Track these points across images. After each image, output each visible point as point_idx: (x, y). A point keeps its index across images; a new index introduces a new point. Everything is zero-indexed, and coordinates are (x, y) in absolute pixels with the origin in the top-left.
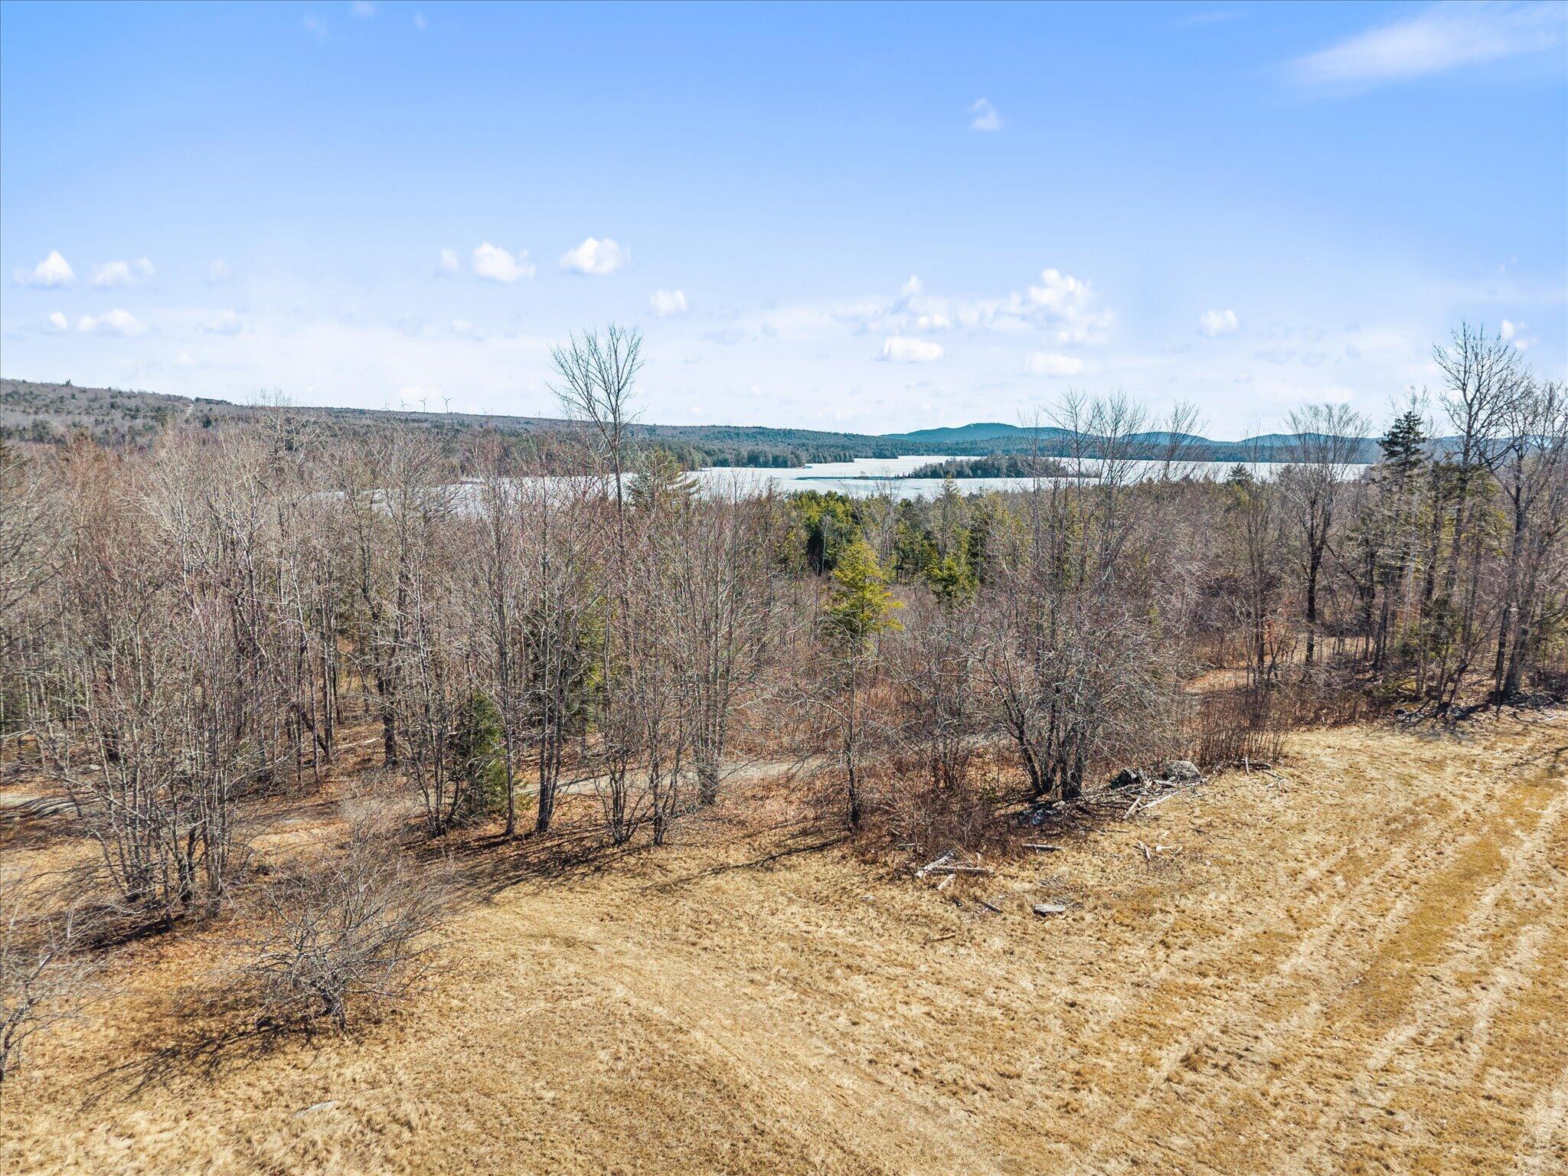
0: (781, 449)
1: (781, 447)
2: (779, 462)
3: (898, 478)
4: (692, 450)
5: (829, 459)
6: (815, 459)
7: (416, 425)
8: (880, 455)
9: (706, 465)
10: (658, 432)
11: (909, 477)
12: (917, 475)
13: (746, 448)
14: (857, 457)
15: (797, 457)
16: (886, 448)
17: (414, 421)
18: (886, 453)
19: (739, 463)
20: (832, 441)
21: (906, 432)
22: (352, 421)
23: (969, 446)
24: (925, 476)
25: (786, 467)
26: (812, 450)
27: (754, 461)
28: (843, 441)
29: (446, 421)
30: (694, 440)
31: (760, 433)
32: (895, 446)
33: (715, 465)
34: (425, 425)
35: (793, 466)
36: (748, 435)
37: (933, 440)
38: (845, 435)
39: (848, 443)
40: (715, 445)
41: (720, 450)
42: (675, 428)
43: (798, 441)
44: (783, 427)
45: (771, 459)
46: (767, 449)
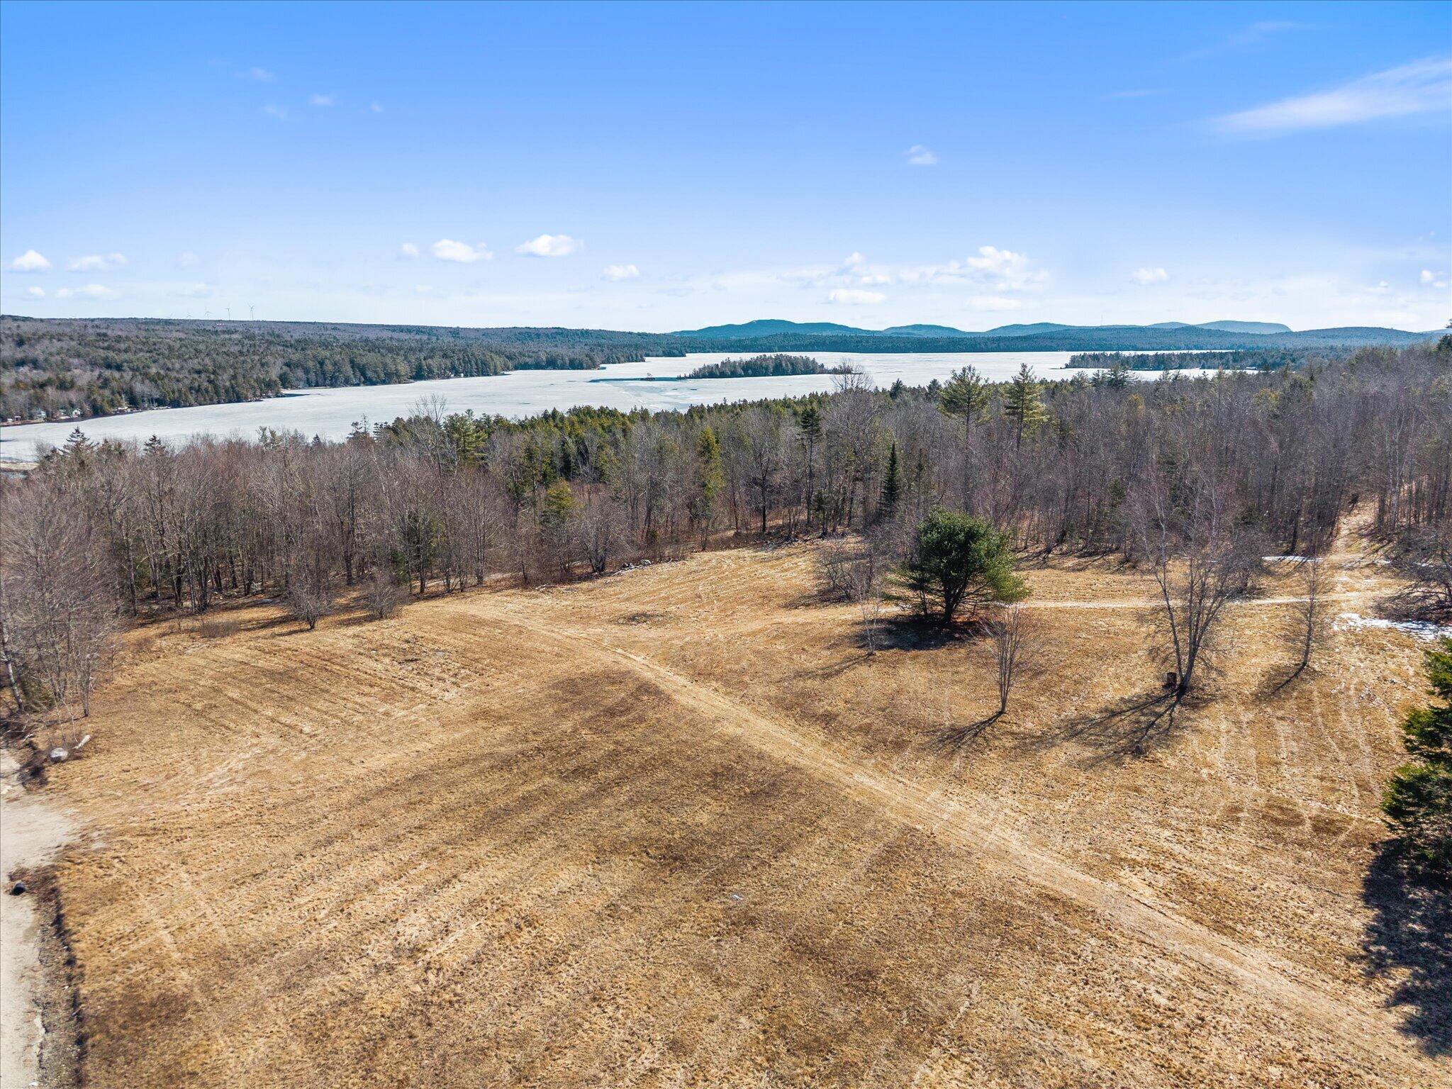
0: (579, 352)
1: (578, 348)
2: (575, 365)
3: (680, 378)
4: (494, 354)
5: (622, 359)
6: (609, 360)
7: (227, 336)
8: (669, 354)
9: (508, 369)
11: (690, 377)
12: (696, 376)
13: (544, 350)
14: (648, 356)
15: (591, 358)
16: (675, 345)
18: (675, 351)
19: (538, 366)
20: (626, 341)
21: (697, 329)
22: (163, 334)
23: (749, 344)
24: (704, 377)
25: (582, 368)
26: (606, 351)
27: (552, 363)
28: (635, 340)
29: (256, 332)
30: (496, 343)
31: (561, 334)
32: (682, 344)
33: (516, 368)
34: (234, 336)
35: (589, 368)
36: (547, 336)
37: (721, 337)
38: (639, 334)
39: (641, 341)
40: (515, 348)
41: (520, 353)
42: (478, 330)
43: (594, 342)
44: (580, 327)
45: (568, 362)
46: (564, 352)
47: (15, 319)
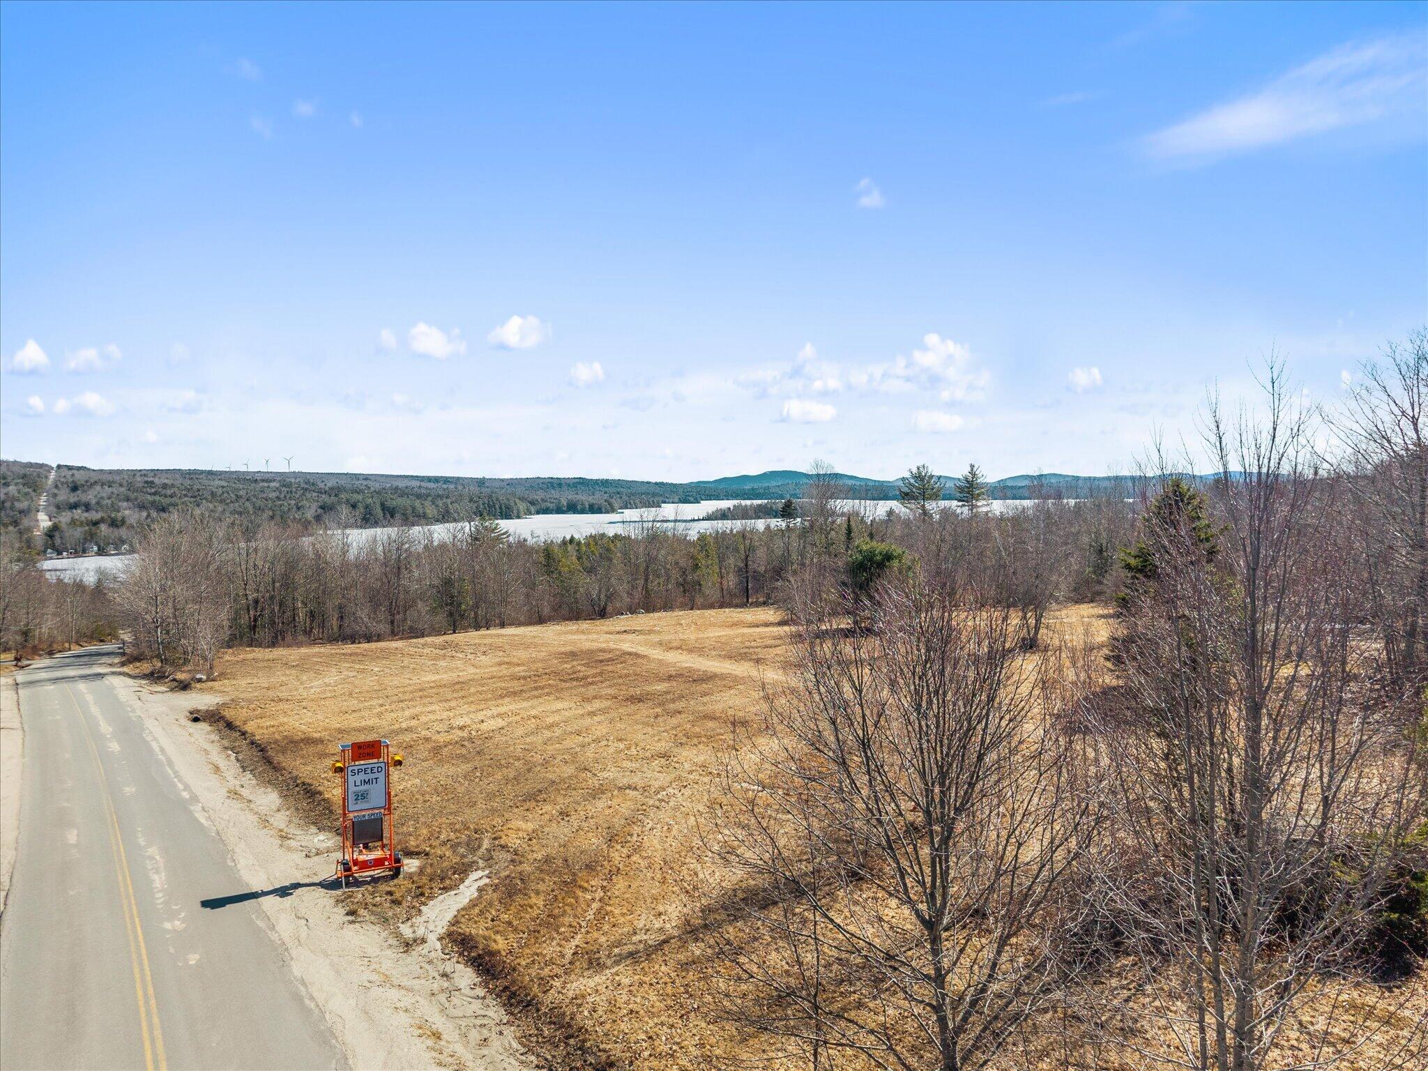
0: (598, 498)
1: (598, 495)
2: (594, 509)
4: (517, 501)
5: (640, 505)
6: (627, 506)
7: (266, 484)
8: (684, 500)
9: (531, 514)
10: (486, 484)
12: (709, 518)
13: (565, 497)
14: (665, 502)
15: (610, 504)
16: (690, 493)
17: (263, 481)
18: (690, 498)
19: (559, 511)
20: (644, 489)
21: (712, 479)
22: (206, 482)
23: (761, 491)
24: (716, 518)
25: (601, 512)
26: (625, 497)
27: (573, 508)
28: (652, 489)
29: (293, 480)
30: (519, 491)
31: (582, 484)
32: (698, 493)
33: (538, 513)
34: (272, 484)
35: (607, 512)
36: (569, 485)
37: (733, 487)
38: (656, 484)
39: (658, 490)
40: (539, 495)
41: (543, 500)
42: (502, 480)
43: (614, 490)
44: (601, 477)
45: (588, 506)
46: (584, 498)
47: (70, 468)
